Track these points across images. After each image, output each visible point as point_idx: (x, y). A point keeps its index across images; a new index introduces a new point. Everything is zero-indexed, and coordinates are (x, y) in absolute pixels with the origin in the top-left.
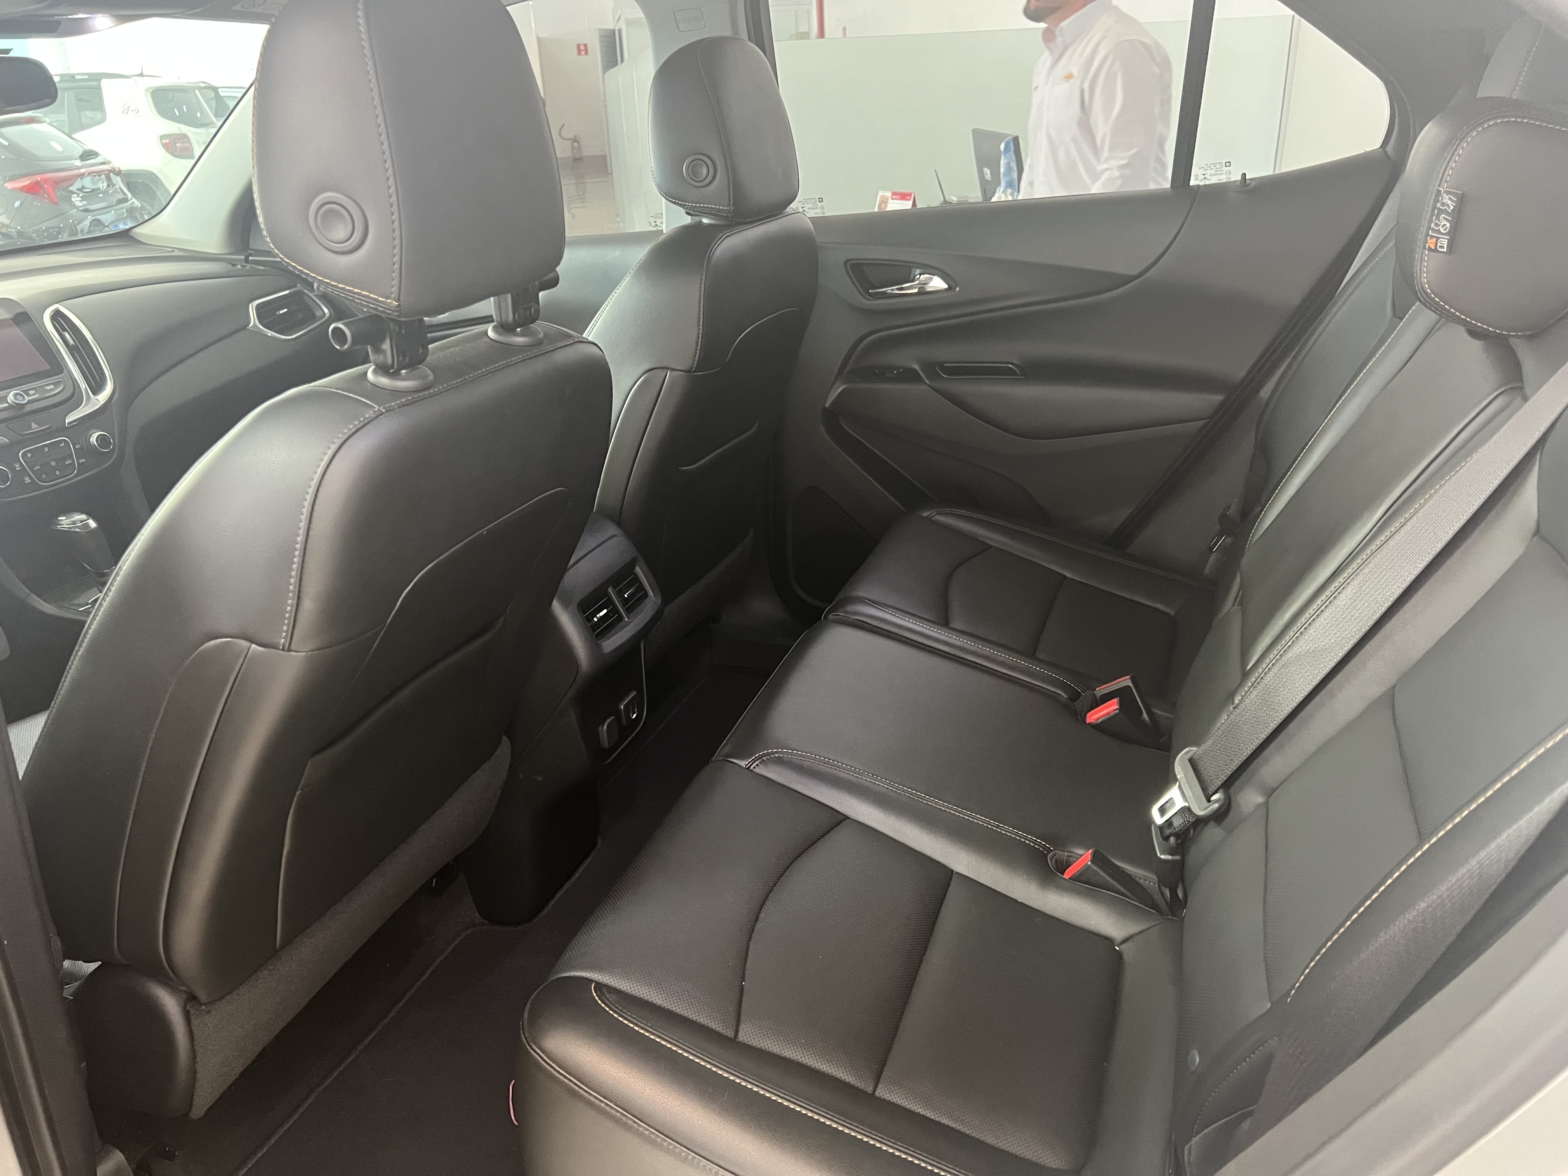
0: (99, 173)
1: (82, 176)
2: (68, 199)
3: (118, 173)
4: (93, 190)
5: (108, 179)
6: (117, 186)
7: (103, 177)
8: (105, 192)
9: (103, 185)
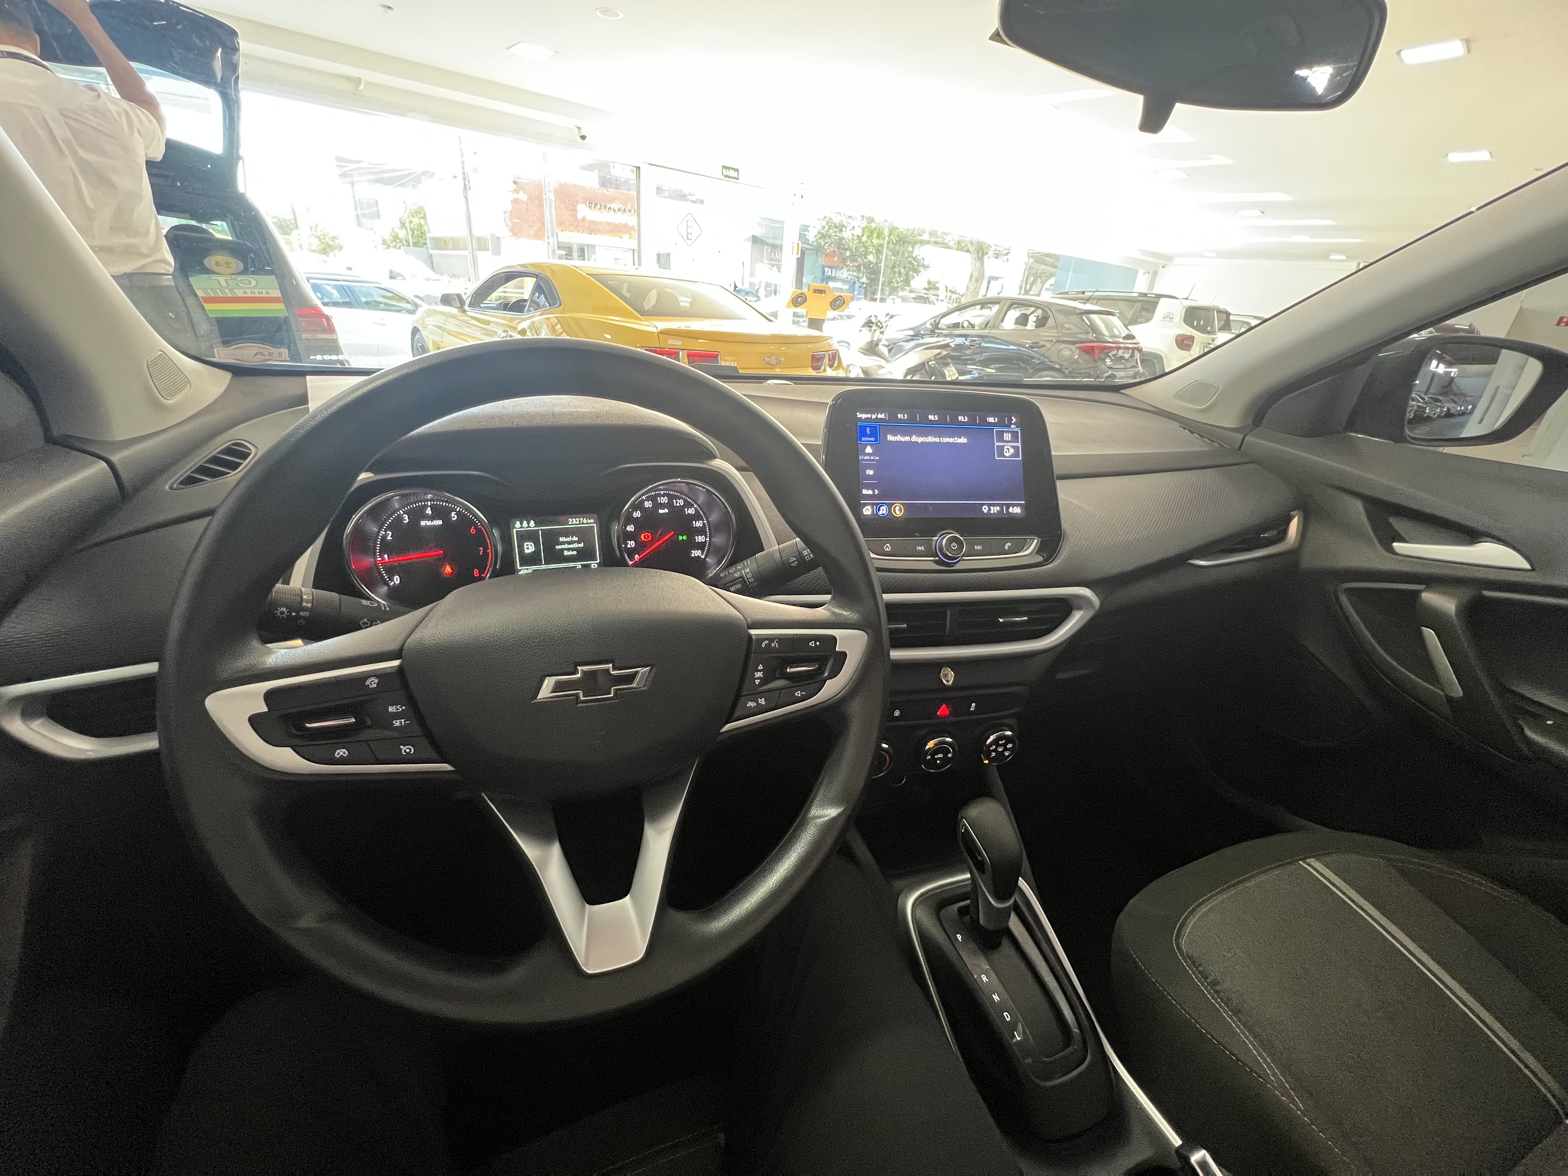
0: (1128, 348)
1: (1119, 348)
2: (1104, 360)
3: (1140, 350)
4: (1121, 357)
5: (1133, 353)
6: (1135, 358)
7: (1130, 351)
8: (1127, 360)
9: (1127, 356)
